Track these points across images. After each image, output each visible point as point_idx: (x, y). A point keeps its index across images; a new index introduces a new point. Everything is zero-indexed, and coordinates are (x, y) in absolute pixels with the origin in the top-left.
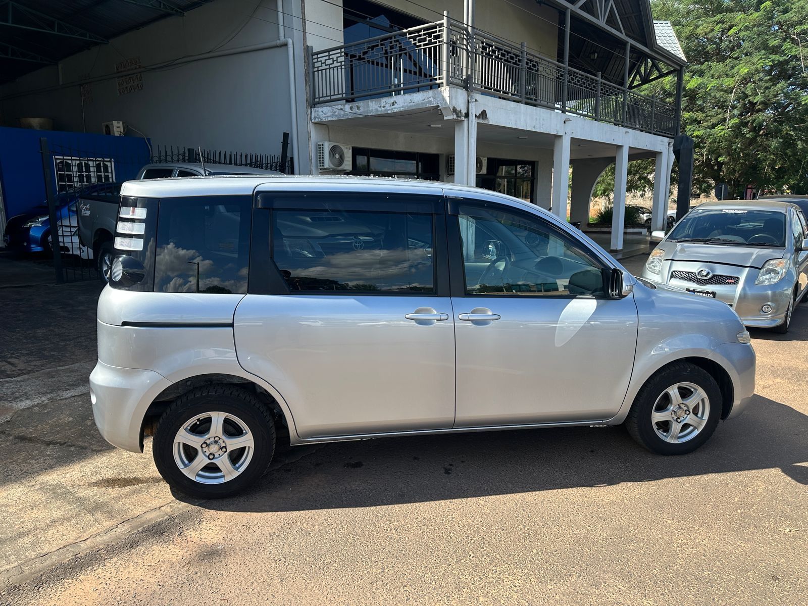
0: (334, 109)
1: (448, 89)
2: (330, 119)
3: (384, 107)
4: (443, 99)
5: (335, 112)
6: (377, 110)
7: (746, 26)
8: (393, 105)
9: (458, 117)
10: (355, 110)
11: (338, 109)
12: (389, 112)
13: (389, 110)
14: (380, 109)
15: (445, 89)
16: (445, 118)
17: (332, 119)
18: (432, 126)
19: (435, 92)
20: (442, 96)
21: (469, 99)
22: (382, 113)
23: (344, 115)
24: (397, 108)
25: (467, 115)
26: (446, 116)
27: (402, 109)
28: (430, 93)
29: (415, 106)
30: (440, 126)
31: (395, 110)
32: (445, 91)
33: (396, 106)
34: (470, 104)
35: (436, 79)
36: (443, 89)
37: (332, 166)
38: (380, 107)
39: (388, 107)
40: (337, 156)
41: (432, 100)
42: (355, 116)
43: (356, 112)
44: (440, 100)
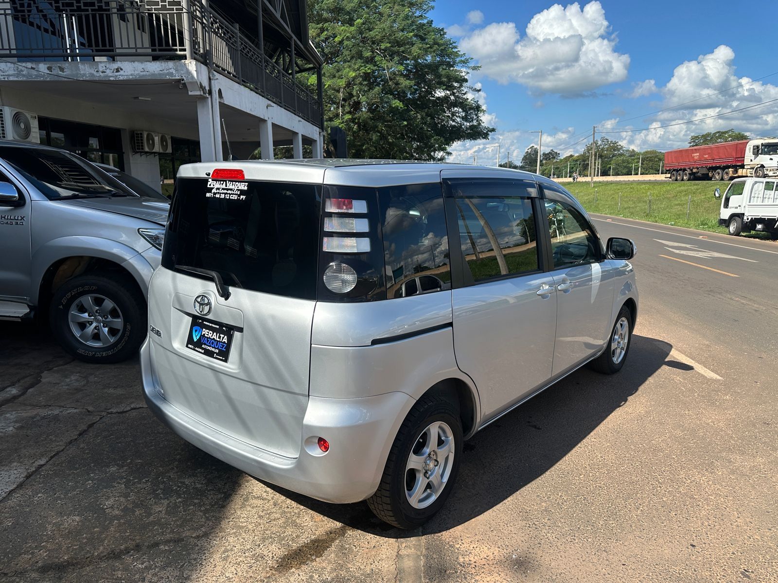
0: (20, 67)
1: (195, 63)
2: (11, 79)
3: (103, 72)
4: (189, 73)
5: (22, 71)
6: (92, 75)
7: (348, 36)
8: (116, 72)
9: (204, 93)
10: (56, 71)
11: (26, 68)
12: (112, 79)
13: (112, 76)
14: (95, 73)
15: (190, 63)
16: (190, 93)
17: (16, 79)
18: (140, 98)
19: (177, 63)
20: (187, 70)
21: (211, 75)
22: (101, 79)
23: (37, 76)
24: (123, 75)
25: (210, 92)
26: (191, 91)
27: (131, 77)
28: (171, 64)
29: (149, 75)
30: (150, 99)
31: (121, 78)
32: (191, 65)
33: (121, 72)
34: (212, 82)
35: (176, 50)
36: (187, 62)
37: (17, 137)
38: (97, 71)
39: (109, 73)
40: (22, 126)
41: (174, 72)
42: (56, 78)
43: (58, 74)
44: (184, 73)
